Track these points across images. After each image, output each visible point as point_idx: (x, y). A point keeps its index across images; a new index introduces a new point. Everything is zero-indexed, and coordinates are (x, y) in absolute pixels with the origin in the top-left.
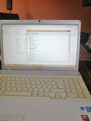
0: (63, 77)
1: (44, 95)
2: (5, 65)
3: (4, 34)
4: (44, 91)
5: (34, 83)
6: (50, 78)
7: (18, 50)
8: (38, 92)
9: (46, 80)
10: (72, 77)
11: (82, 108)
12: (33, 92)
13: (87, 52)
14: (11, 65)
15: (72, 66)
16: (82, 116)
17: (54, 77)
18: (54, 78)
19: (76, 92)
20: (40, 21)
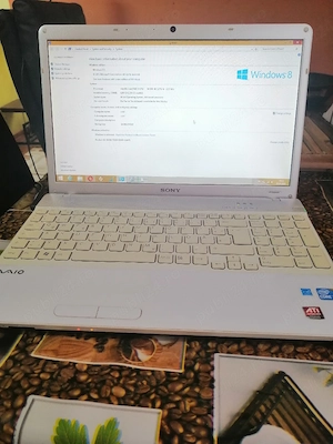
0: (246, 213)
1: (192, 260)
2: (61, 178)
3: (54, 76)
4: (191, 250)
5: (158, 229)
6: (208, 216)
7: (103, 127)
8: (174, 253)
9: (195, 222)
10: (276, 213)
11: (306, 292)
12: (158, 253)
13: (327, 142)
14: (79, 179)
15: (277, 180)
16: (305, 309)
17: (219, 213)
18: (221, 216)
19: (288, 253)
20: (173, 29)
